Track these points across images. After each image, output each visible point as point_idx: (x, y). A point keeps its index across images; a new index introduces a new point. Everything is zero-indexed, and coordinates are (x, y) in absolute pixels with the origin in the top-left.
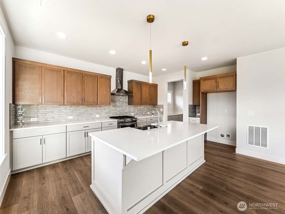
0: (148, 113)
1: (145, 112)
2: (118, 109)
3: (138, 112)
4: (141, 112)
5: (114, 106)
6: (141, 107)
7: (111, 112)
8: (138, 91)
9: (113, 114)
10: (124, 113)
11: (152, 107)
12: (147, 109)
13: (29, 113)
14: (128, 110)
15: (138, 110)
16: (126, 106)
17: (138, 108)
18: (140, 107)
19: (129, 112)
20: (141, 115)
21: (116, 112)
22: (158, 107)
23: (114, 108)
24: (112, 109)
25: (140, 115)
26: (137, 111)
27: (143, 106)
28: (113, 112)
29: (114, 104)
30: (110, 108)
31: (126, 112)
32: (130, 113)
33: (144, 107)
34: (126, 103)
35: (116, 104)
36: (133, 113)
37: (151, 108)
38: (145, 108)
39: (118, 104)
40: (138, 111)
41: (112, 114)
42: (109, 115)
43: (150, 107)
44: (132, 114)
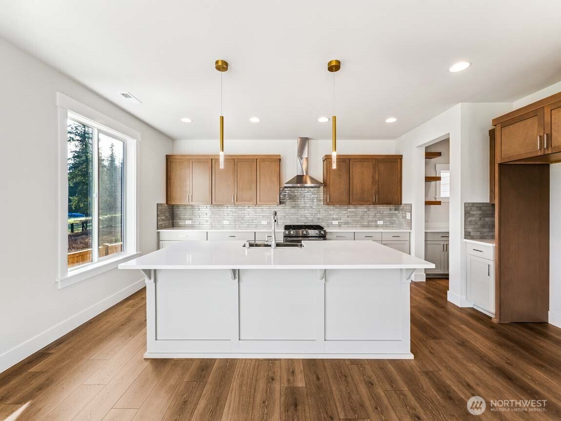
0: (380, 223)
1: (371, 219)
2: (302, 212)
3: (349, 219)
4: (358, 219)
5: (293, 207)
6: (358, 210)
7: (287, 217)
8: (340, 175)
9: (292, 221)
10: (316, 220)
11: (390, 209)
12: (377, 214)
13: (184, 214)
14: (324, 214)
15: (350, 214)
16: (320, 207)
17: (349, 210)
18: (354, 210)
19: (327, 219)
20: (358, 226)
21: (298, 218)
22: (402, 210)
23: (293, 210)
24: (290, 212)
25: (354, 226)
26: (346, 217)
27: (363, 207)
28: (292, 217)
29: (294, 203)
30: (287, 210)
31: (319, 219)
32: (330, 221)
33: (365, 210)
34: (320, 200)
35: (297, 203)
36: (337, 220)
37: (389, 212)
38: (368, 212)
39: (301, 203)
40: (348, 217)
41: (290, 221)
42: (284, 223)
43: (385, 209)
44: (333, 223)
